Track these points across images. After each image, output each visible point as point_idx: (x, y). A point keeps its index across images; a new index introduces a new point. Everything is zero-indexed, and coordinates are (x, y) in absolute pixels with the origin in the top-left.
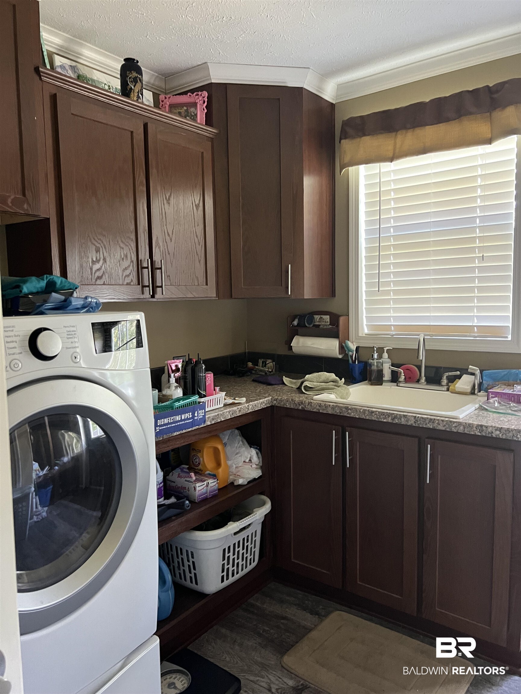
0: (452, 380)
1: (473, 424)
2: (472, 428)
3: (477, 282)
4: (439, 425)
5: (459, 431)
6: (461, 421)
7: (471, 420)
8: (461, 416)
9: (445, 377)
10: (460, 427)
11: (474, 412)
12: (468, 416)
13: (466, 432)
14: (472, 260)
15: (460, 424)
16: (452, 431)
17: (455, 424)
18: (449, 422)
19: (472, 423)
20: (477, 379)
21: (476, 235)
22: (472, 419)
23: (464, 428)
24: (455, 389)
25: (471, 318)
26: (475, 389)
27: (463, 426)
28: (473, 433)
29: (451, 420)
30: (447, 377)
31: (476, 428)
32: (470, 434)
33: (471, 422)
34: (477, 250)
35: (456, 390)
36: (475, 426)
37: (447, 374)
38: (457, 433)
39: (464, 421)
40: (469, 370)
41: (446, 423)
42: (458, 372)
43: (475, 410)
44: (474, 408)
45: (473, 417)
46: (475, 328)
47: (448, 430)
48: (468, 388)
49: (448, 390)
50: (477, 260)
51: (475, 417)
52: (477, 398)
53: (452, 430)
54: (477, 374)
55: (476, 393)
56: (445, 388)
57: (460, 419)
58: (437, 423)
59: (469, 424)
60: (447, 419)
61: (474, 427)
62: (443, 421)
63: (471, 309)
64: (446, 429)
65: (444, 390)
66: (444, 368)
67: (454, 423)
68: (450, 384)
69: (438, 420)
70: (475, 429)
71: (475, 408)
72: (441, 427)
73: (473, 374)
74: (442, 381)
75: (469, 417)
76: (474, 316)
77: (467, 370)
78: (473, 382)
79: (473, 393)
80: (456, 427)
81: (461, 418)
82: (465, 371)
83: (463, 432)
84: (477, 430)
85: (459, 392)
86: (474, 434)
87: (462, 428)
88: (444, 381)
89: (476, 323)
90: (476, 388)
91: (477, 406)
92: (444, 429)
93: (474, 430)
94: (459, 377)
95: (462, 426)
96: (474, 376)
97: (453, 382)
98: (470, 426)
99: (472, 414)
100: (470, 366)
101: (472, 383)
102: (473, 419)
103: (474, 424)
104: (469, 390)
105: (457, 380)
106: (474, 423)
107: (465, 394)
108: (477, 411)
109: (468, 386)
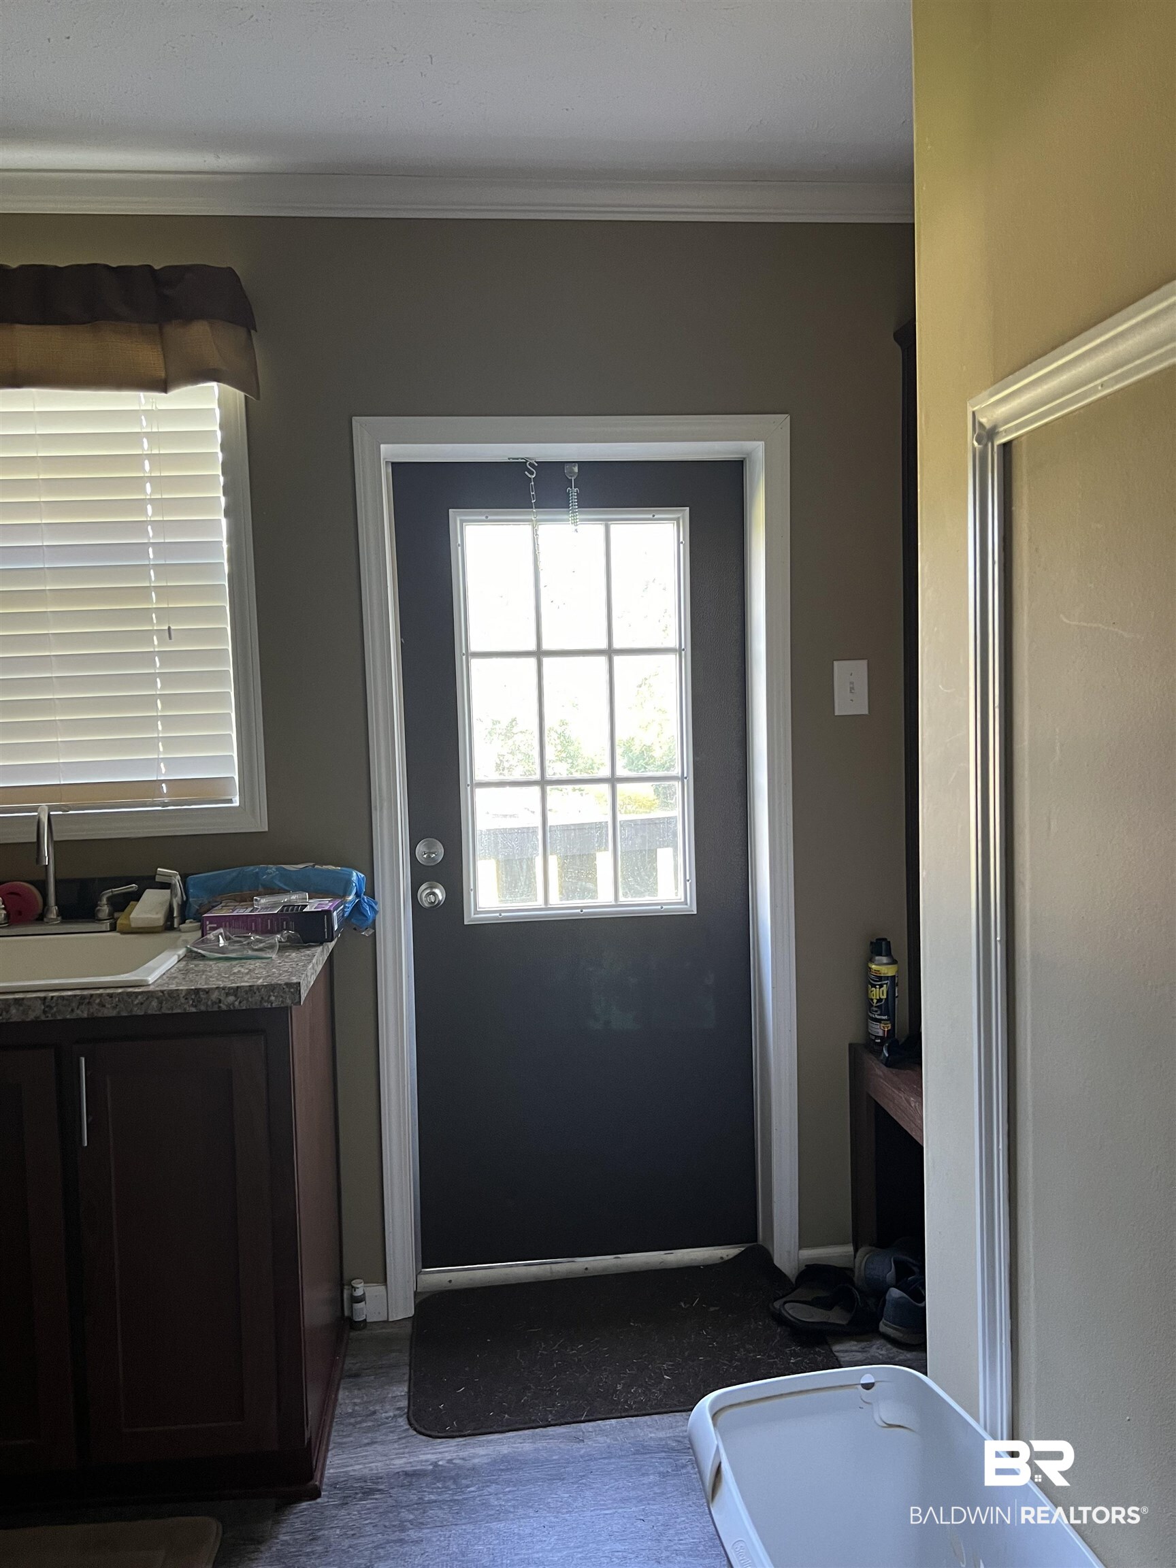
0: (122, 904)
1: (178, 990)
2: (176, 1001)
3: (159, 685)
4: (104, 1006)
5: (150, 1012)
6: (151, 988)
7: (172, 984)
8: (151, 979)
9: (104, 901)
10: (150, 1002)
11: (176, 966)
12: (165, 977)
13: (165, 1011)
14: (145, 636)
15: (150, 995)
16: (133, 1016)
17: (140, 997)
18: (125, 997)
19: (176, 988)
20: (176, 896)
21: (150, 583)
22: (174, 982)
23: (161, 1003)
24: (130, 925)
25: (153, 764)
26: (173, 918)
27: (158, 998)
28: (179, 1011)
29: (130, 990)
30: (109, 899)
31: (186, 999)
32: (173, 1014)
33: (173, 987)
34: (154, 616)
35: (133, 925)
36: (184, 994)
37: (108, 893)
38: (146, 1017)
39: (157, 989)
40: (158, 879)
41: (119, 1000)
42: (134, 885)
43: (179, 961)
44: (175, 959)
45: (175, 978)
46: (164, 785)
47: (124, 1014)
48: (158, 917)
49: (113, 928)
50: (155, 638)
51: (181, 976)
52: (180, 936)
53: (134, 1013)
54: (175, 885)
55: (176, 925)
56: (106, 925)
57: (149, 985)
58: (99, 1004)
59: (171, 992)
60: (120, 990)
61: (182, 996)
62: (111, 996)
63: (151, 744)
64: (119, 1012)
65: (104, 930)
66: (100, 879)
67: (137, 997)
68: (116, 915)
69: (101, 995)
70: (183, 1000)
71: (179, 956)
72: (109, 1012)
73: (166, 886)
74: (99, 910)
75: (167, 977)
76: (158, 759)
77: (154, 877)
78: (168, 904)
79: (169, 926)
80: (142, 1004)
81: (150, 983)
82: (151, 882)
83: (158, 1013)
84: (188, 1002)
85: (139, 928)
86: (183, 1012)
87: (155, 1003)
88: (104, 910)
89: (165, 775)
90: (175, 915)
91: (182, 952)
92: (114, 1013)
93: (182, 1004)
94: (137, 896)
95: (156, 1000)
96: (168, 891)
97: (123, 910)
98: (173, 995)
99: (172, 970)
100: (159, 869)
101: (166, 907)
102: (176, 980)
103: (182, 990)
104: (161, 922)
105: (132, 903)
106: (181, 988)
107: (153, 933)
108: (183, 963)
109: (157, 913)
